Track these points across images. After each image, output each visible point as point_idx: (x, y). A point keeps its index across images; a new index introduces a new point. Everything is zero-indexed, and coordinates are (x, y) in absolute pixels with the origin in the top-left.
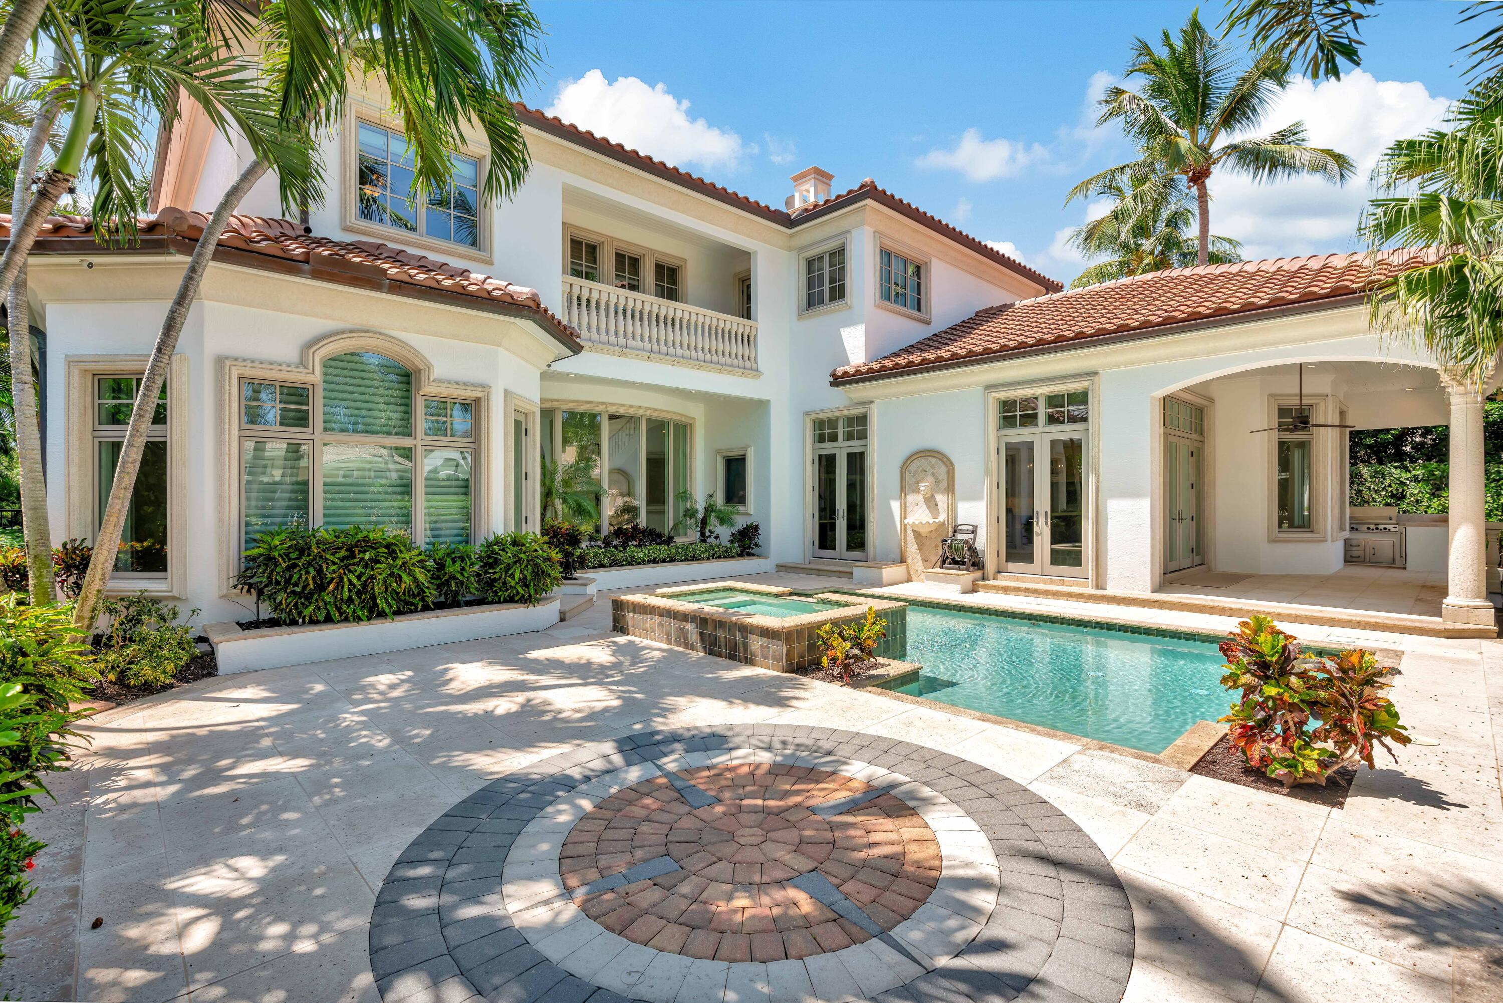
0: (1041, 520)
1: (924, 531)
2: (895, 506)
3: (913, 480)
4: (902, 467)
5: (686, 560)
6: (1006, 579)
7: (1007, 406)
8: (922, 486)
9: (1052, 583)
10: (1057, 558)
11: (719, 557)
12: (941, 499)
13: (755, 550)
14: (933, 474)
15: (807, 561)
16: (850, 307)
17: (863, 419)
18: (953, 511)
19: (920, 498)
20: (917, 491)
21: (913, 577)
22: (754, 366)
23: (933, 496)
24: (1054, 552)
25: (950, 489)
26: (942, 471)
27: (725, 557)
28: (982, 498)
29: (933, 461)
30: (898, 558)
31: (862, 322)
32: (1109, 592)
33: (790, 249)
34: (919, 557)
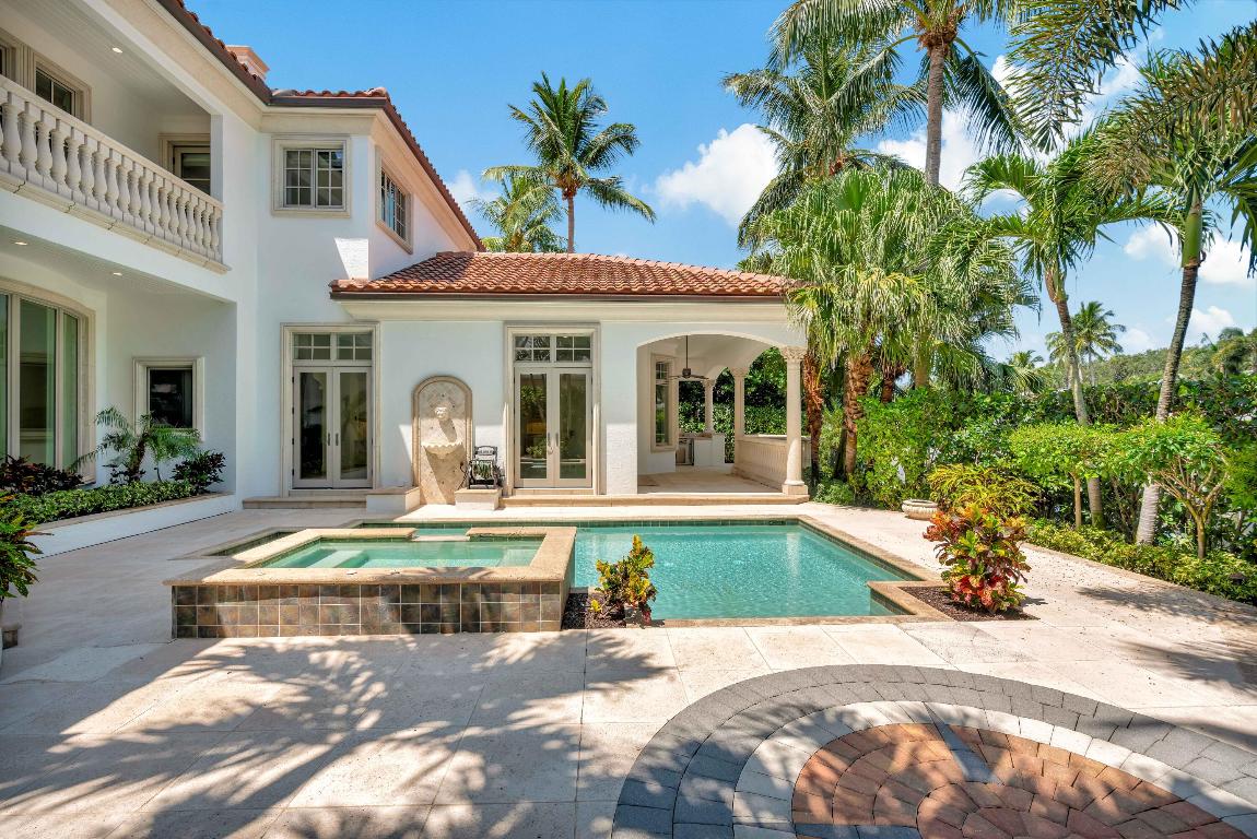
0: (553, 442)
1: (442, 455)
2: (406, 432)
3: (427, 405)
4: (414, 391)
5: (121, 507)
6: (523, 493)
7: (520, 341)
8: (441, 410)
9: (563, 493)
10: (567, 472)
11: (167, 499)
12: (458, 424)
13: (213, 486)
14: (450, 398)
15: (286, 494)
16: (348, 217)
17: (368, 337)
18: (471, 435)
19: (435, 423)
20: (434, 416)
21: (428, 499)
22: (218, 257)
23: (449, 420)
24: (562, 467)
25: (468, 414)
26: (460, 396)
27: (175, 498)
28: (500, 423)
29: (450, 386)
30: (410, 483)
31: (364, 237)
32: (609, 496)
33: (261, 130)
34: (434, 480)
